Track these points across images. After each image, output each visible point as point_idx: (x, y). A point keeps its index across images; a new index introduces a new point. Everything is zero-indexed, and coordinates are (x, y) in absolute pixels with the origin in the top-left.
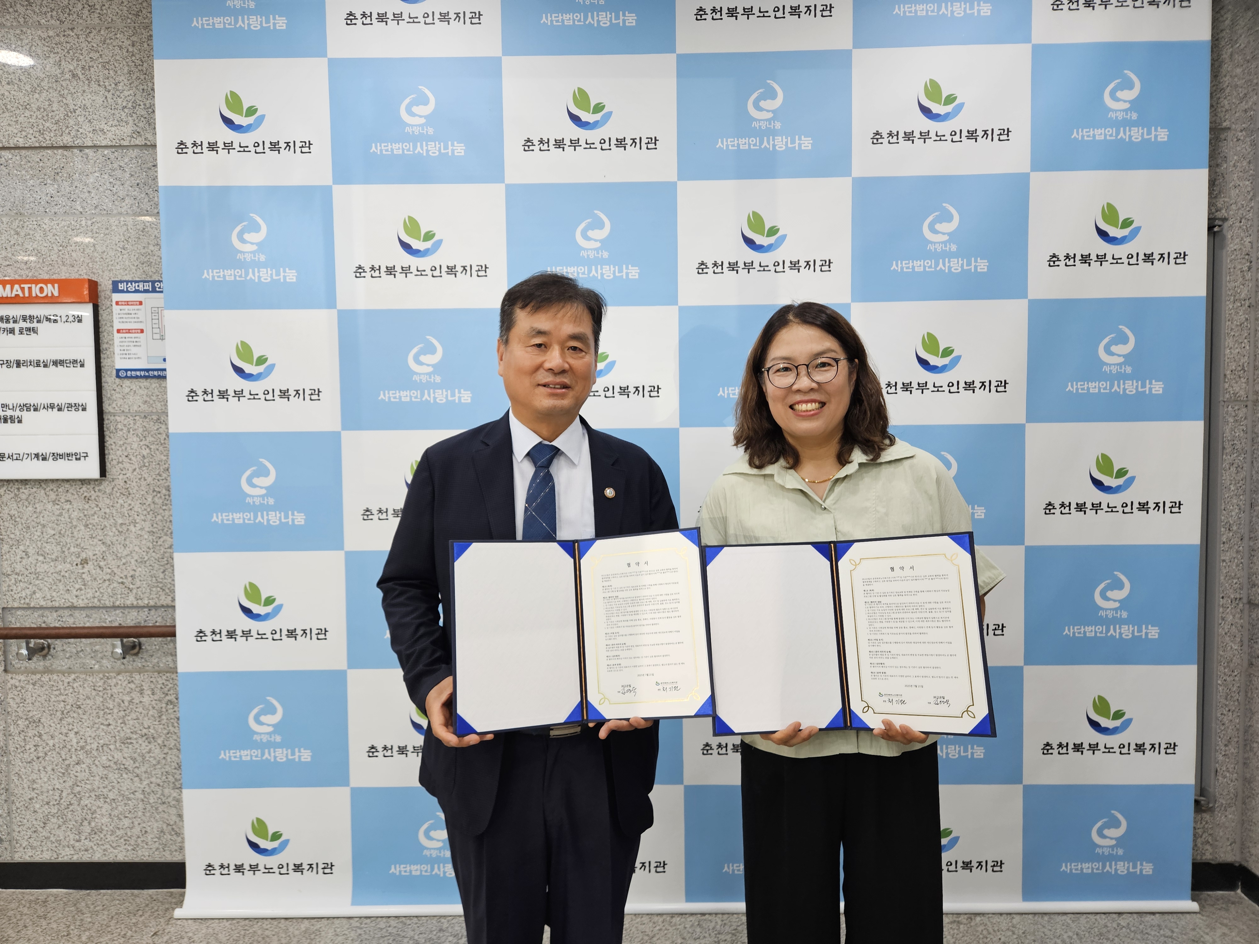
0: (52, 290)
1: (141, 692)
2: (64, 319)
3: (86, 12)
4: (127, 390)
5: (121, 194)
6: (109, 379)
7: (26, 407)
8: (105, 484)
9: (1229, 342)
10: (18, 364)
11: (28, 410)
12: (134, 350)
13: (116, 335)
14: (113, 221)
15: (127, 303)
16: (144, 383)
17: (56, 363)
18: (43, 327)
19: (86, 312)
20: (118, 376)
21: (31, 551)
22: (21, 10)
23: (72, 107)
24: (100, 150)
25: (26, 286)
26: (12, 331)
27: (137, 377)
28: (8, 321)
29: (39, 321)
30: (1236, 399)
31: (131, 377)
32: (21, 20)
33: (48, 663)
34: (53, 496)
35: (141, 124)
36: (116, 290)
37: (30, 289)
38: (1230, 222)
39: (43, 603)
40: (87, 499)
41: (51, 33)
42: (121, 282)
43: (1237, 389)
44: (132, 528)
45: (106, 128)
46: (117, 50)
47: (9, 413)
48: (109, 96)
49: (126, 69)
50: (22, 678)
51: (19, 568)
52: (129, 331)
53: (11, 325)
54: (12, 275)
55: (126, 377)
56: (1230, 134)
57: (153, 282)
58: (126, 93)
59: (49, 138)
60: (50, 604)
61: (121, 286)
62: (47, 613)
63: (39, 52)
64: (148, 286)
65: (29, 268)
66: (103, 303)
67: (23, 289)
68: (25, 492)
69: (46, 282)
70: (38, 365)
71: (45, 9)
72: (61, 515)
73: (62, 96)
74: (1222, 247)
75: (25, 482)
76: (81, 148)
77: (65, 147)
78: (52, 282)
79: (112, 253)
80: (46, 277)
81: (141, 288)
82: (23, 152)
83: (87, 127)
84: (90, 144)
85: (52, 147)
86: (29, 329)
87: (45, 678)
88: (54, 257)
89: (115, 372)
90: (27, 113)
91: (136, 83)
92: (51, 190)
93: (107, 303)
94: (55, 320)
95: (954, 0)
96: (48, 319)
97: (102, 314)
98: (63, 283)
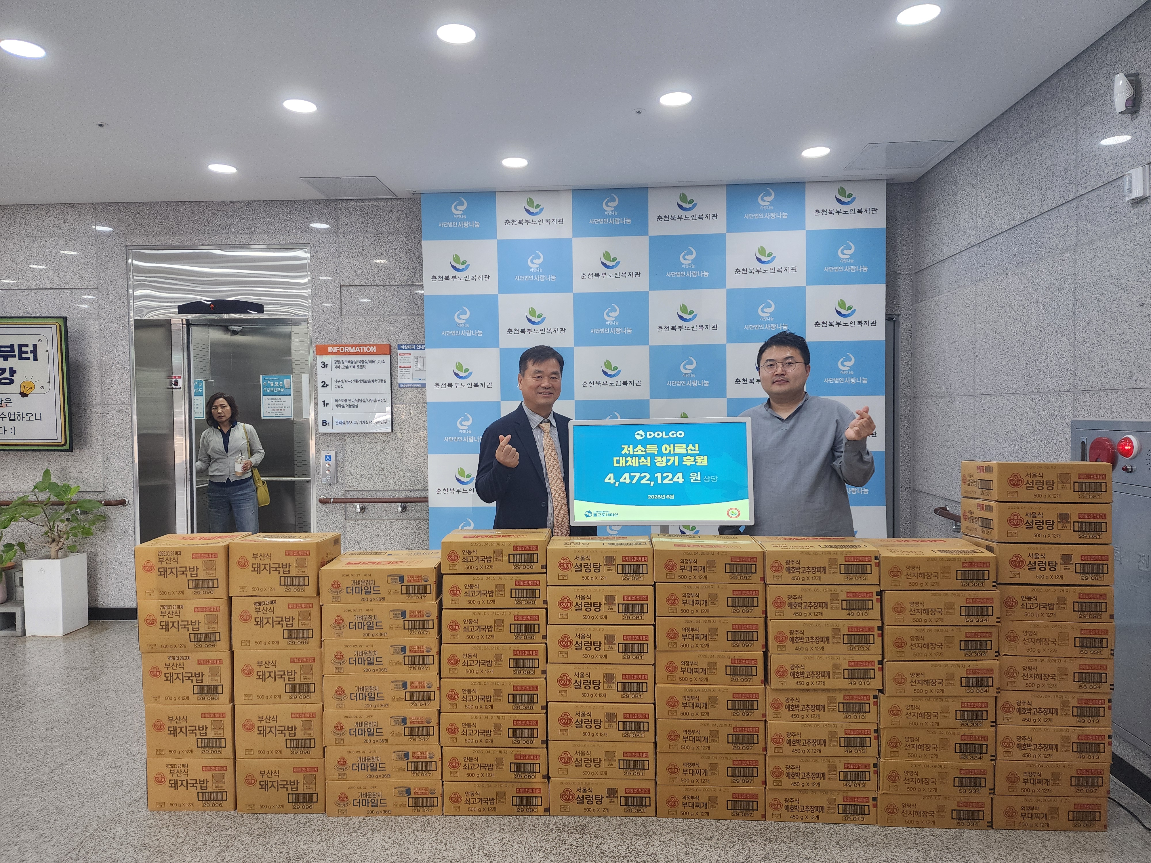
0: (372, 349)
1: (407, 528)
2: (377, 361)
3: (387, 226)
4: (404, 393)
5: (402, 306)
6: (395, 388)
7: (360, 401)
8: (392, 434)
9: (902, 370)
10: (357, 381)
12: (406, 375)
13: (400, 368)
14: (398, 318)
15: (404, 354)
16: (411, 390)
17: (373, 381)
18: (368, 365)
19: (387, 358)
20: (399, 387)
21: (359, 465)
22: (359, 225)
23: (380, 268)
24: (392, 287)
25: (362, 347)
26: (354, 367)
27: (409, 387)
28: (352, 363)
29: (366, 363)
30: (905, 396)
31: (406, 387)
32: (359, 230)
33: (364, 516)
34: (369, 440)
35: (411, 275)
36: (399, 348)
37: (363, 349)
38: (901, 316)
39: (363, 488)
40: (384, 442)
41: (372, 235)
42: (402, 345)
43: (906, 391)
44: (404, 454)
45: (395, 277)
46: (401, 243)
47: (352, 403)
48: (397, 263)
49: (405, 251)
50: (352, 522)
51: (353, 472)
52: (405, 367)
53: (354, 364)
54: (353, 342)
55: (404, 387)
56: (901, 276)
57: (416, 345)
58: (405, 262)
59: (370, 282)
60: (366, 489)
61: (402, 347)
62: (364, 493)
63: (366, 244)
64: (413, 347)
65: (360, 339)
67: (360, 349)
68: (357, 438)
69: (371, 346)
70: (366, 382)
71: (369, 225)
72: (372, 448)
74: (899, 327)
75: (357, 434)
76: (384, 286)
77: (377, 285)
78: (373, 346)
79: (398, 333)
80: (368, 343)
81: (410, 348)
82: (358, 287)
83: (387, 276)
84: (388, 284)
85: (372, 285)
86: (362, 366)
87: (364, 522)
88: (372, 334)
89: (398, 385)
90: (361, 271)
91: (409, 257)
93: (395, 354)
94: (374, 362)
95: (771, 211)
96: (370, 361)
97: (393, 359)
98: (377, 346)
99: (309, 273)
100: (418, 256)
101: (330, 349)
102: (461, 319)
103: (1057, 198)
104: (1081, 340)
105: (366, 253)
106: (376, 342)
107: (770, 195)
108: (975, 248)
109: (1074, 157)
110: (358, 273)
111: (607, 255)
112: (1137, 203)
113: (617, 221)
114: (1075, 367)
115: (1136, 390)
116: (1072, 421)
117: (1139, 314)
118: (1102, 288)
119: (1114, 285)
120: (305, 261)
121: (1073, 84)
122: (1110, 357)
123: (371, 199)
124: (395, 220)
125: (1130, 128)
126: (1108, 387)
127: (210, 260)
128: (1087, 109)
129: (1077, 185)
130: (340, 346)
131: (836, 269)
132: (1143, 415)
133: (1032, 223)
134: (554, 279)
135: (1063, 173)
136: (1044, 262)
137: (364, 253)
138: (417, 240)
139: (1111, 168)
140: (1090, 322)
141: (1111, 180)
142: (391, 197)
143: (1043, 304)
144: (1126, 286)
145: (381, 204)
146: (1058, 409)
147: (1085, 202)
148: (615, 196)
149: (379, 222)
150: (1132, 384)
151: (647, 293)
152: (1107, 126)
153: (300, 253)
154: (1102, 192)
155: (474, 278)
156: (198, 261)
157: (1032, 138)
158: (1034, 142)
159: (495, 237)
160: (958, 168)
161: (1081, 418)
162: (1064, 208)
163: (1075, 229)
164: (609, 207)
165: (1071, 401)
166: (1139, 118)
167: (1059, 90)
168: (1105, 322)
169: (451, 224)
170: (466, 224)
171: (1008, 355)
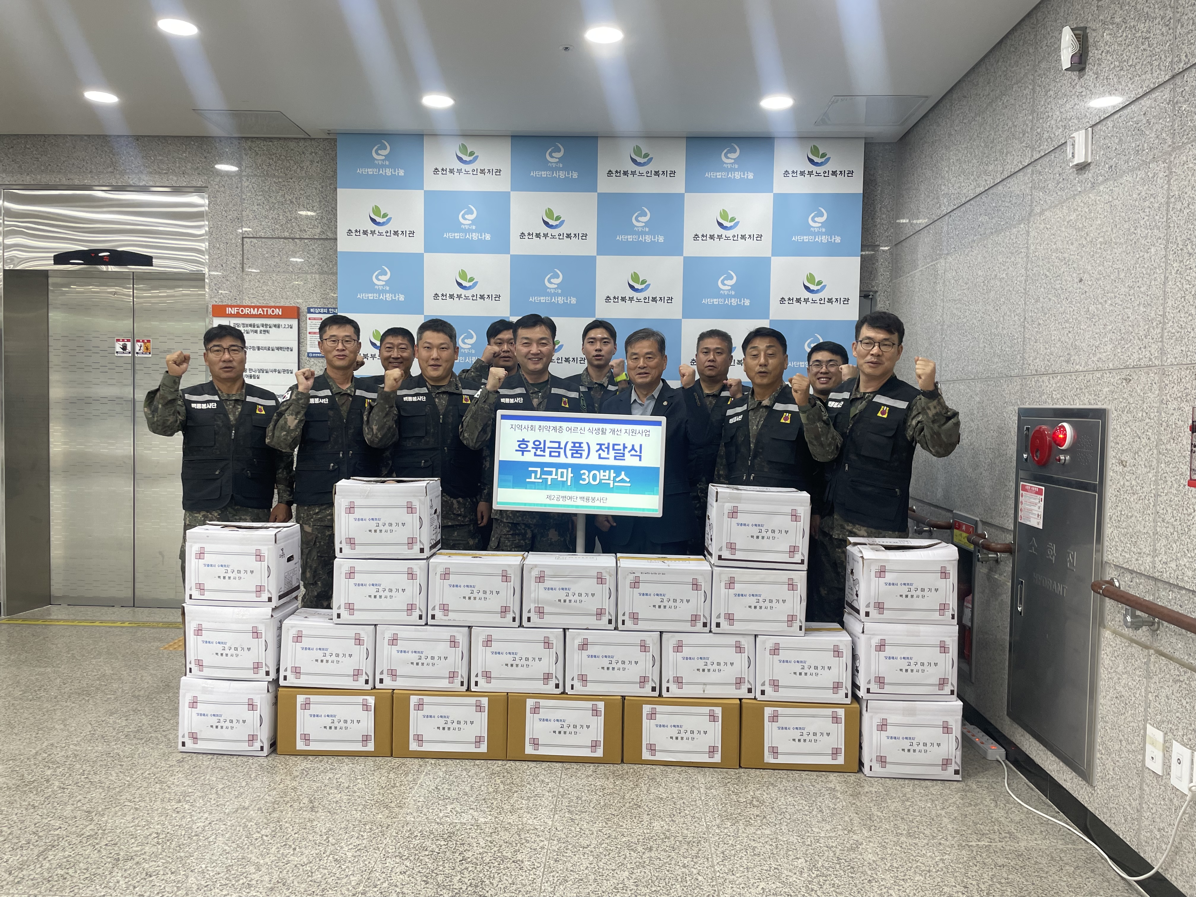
0: (278, 311)
2: (283, 326)
3: (299, 170)
4: (312, 363)
5: (313, 263)
6: (304, 358)
7: (262, 371)
10: (259, 349)
11: (263, 372)
13: (308, 335)
14: (309, 276)
15: (314, 319)
17: (278, 349)
18: (273, 330)
19: (294, 322)
20: (308, 356)
22: (266, 168)
23: (289, 218)
24: (303, 241)
25: (265, 309)
26: (256, 332)
27: (318, 357)
28: (254, 327)
29: (270, 327)
31: (315, 357)
32: (265, 173)
35: (325, 228)
36: (309, 312)
37: (267, 311)
38: (879, 293)
41: (280, 180)
42: (312, 308)
45: (307, 229)
46: (314, 190)
47: (253, 373)
49: (318, 200)
53: (256, 329)
54: (255, 303)
55: (313, 357)
56: (880, 248)
57: (328, 309)
59: (277, 233)
61: (312, 310)
63: (274, 189)
64: (325, 310)
65: (264, 299)
66: (302, 318)
67: (263, 311)
69: (275, 307)
70: (269, 350)
71: (277, 168)
73: (285, 212)
76: (293, 239)
77: (285, 238)
78: (279, 307)
79: (307, 293)
80: (273, 304)
81: (322, 311)
82: (263, 240)
83: (297, 228)
84: (298, 237)
85: (279, 238)
86: (265, 331)
88: (278, 294)
89: (306, 354)
90: (267, 221)
91: (323, 207)
92: (277, 260)
93: (304, 318)
94: (279, 327)
95: (735, 170)
96: (275, 326)
97: (302, 324)
98: (284, 308)
99: (207, 223)
100: (333, 206)
101: (229, 310)
102: (381, 280)
103: (1015, 163)
104: (1030, 320)
105: (273, 200)
106: (282, 304)
107: (735, 152)
108: (947, 218)
109: (1031, 117)
110: (263, 223)
111: (550, 213)
112: (1081, 169)
113: (562, 175)
114: (1024, 349)
115: (1073, 374)
116: (1019, 409)
117: (1078, 291)
118: (1049, 262)
119: (1059, 259)
120: (202, 209)
121: (1032, 37)
122: (1053, 338)
123: (280, 138)
124: (308, 163)
125: (1077, 87)
126: (1050, 371)
127: (92, 204)
128: (1043, 65)
129: (1033, 149)
130: (240, 306)
131: (806, 239)
132: (1077, 401)
133: (994, 190)
134: (488, 237)
135: (1021, 135)
136: (1003, 234)
137: (270, 200)
138: (332, 187)
139: (1060, 130)
140: (1037, 301)
141: (1060, 143)
142: (302, 136)
143: (1001, 280)
144: (1069, 261)
145: (292, 145)
146: (1008, 396)
147: (1039, 167)
148: (560, 146)
149: (288, 164)
150: (1070, 368)
151: (594, 258)
152: (1059, 85)
153: (194, 199)
154: (1053, 157)
155: (396, 233)
156: (78, 204)
157: (997, 95)
158: (999, 100)
159: (422, 188)
160: (935, 127)
161: (1027, 406)
162: (1021, 174)
163: (1029, 197)
164: (554, 158)
165: (1019, 387)
166: (1085, 77)
167: (1021, 43)
168: (1050, 299)
169: (370, 171)
170: (389, 172)
171: (970, 337)
